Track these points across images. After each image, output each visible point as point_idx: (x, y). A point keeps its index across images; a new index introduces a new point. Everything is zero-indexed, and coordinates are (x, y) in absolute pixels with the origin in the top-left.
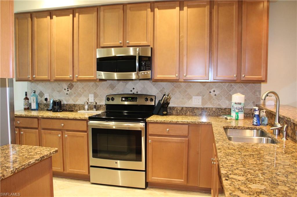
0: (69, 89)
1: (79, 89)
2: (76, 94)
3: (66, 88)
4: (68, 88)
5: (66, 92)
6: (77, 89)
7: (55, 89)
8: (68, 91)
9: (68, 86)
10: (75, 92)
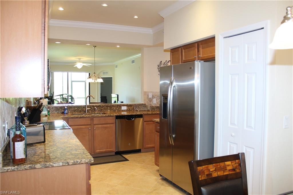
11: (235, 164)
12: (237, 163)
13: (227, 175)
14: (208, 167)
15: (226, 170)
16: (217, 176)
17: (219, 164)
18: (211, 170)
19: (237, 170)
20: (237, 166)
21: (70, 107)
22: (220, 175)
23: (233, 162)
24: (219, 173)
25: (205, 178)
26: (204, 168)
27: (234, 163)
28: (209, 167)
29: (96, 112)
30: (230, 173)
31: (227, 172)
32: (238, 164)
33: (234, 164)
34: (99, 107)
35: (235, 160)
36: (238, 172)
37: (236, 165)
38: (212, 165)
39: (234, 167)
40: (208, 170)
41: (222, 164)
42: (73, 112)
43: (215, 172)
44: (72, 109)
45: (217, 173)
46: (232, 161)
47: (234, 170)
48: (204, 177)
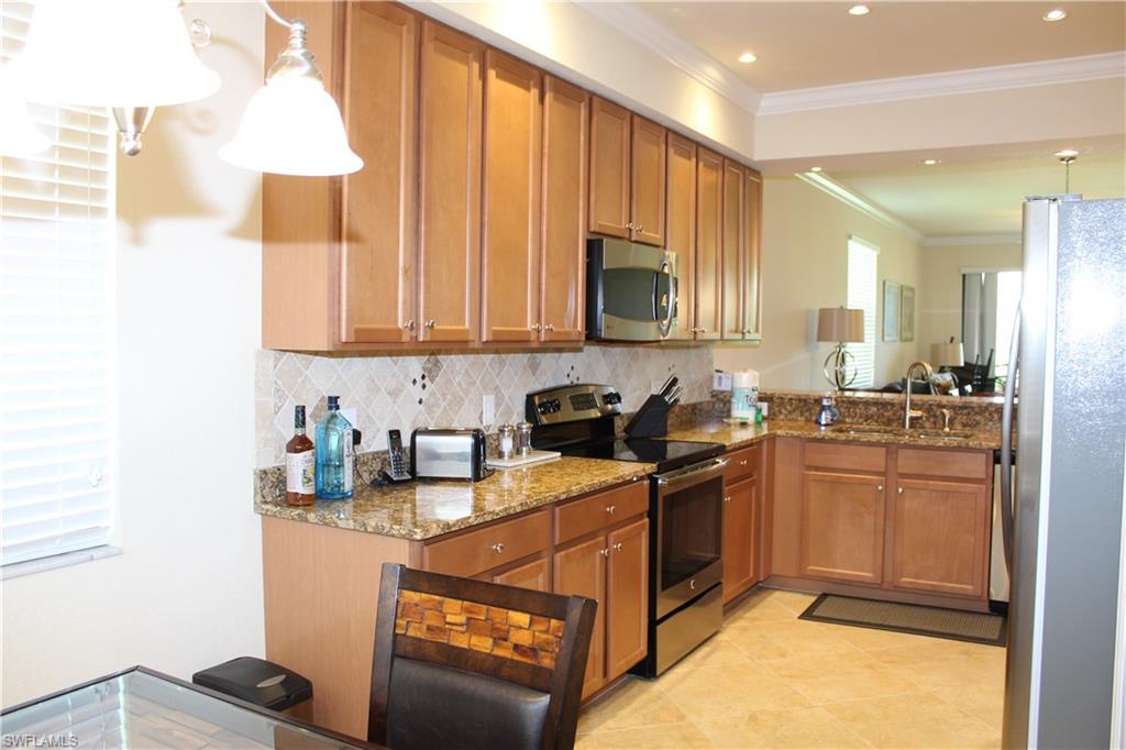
0: (427, 381)
1: (457, 379)
2: (449, 397)
3: (419, 379)
4: (423, 377)
5: (417, 391)
6: (451, 376)
7: (379, 385)
8: (424, 386)
9: (424, 369)
10: (446, 392)
11: (546, 632)
12: (551, 630)
13: (503, 660)
14: (441, 603)
15: (506, 640)
16: (464, 646)
17: (485, 607)
18: (449, 618)
19: (546, 657)
20: (548, 643)
21: (851, 402)
22: (478, 649)
23: (538, 622)
24: (474, 640)
25: (419, 635)
26: (428, 601)
27: (542, 628)
28: (445, 606)
29: (947, 429)
30: (517, 658)
31: (506, 648)
32: (553, 634)
33: (540, 632)
34: (965, 411)
35: (547, 615)
36: (546, 669)
37: (544, 636)
38: (460, 602)
39: (536, 641)
40: (437, 613)
41: (498, 614)
42: (860, 420)
43: (463, 629)
44: (858, 410)
45: (470, 638)
46: (535, 618)
47: (532, 651)
48: (419, 629)
